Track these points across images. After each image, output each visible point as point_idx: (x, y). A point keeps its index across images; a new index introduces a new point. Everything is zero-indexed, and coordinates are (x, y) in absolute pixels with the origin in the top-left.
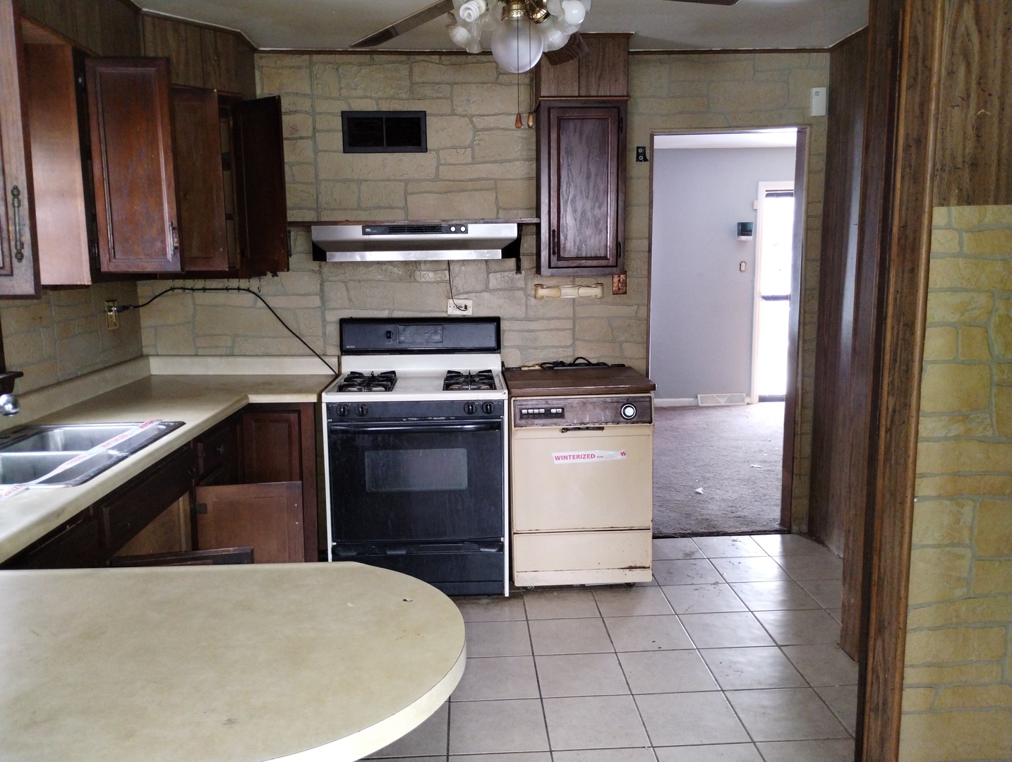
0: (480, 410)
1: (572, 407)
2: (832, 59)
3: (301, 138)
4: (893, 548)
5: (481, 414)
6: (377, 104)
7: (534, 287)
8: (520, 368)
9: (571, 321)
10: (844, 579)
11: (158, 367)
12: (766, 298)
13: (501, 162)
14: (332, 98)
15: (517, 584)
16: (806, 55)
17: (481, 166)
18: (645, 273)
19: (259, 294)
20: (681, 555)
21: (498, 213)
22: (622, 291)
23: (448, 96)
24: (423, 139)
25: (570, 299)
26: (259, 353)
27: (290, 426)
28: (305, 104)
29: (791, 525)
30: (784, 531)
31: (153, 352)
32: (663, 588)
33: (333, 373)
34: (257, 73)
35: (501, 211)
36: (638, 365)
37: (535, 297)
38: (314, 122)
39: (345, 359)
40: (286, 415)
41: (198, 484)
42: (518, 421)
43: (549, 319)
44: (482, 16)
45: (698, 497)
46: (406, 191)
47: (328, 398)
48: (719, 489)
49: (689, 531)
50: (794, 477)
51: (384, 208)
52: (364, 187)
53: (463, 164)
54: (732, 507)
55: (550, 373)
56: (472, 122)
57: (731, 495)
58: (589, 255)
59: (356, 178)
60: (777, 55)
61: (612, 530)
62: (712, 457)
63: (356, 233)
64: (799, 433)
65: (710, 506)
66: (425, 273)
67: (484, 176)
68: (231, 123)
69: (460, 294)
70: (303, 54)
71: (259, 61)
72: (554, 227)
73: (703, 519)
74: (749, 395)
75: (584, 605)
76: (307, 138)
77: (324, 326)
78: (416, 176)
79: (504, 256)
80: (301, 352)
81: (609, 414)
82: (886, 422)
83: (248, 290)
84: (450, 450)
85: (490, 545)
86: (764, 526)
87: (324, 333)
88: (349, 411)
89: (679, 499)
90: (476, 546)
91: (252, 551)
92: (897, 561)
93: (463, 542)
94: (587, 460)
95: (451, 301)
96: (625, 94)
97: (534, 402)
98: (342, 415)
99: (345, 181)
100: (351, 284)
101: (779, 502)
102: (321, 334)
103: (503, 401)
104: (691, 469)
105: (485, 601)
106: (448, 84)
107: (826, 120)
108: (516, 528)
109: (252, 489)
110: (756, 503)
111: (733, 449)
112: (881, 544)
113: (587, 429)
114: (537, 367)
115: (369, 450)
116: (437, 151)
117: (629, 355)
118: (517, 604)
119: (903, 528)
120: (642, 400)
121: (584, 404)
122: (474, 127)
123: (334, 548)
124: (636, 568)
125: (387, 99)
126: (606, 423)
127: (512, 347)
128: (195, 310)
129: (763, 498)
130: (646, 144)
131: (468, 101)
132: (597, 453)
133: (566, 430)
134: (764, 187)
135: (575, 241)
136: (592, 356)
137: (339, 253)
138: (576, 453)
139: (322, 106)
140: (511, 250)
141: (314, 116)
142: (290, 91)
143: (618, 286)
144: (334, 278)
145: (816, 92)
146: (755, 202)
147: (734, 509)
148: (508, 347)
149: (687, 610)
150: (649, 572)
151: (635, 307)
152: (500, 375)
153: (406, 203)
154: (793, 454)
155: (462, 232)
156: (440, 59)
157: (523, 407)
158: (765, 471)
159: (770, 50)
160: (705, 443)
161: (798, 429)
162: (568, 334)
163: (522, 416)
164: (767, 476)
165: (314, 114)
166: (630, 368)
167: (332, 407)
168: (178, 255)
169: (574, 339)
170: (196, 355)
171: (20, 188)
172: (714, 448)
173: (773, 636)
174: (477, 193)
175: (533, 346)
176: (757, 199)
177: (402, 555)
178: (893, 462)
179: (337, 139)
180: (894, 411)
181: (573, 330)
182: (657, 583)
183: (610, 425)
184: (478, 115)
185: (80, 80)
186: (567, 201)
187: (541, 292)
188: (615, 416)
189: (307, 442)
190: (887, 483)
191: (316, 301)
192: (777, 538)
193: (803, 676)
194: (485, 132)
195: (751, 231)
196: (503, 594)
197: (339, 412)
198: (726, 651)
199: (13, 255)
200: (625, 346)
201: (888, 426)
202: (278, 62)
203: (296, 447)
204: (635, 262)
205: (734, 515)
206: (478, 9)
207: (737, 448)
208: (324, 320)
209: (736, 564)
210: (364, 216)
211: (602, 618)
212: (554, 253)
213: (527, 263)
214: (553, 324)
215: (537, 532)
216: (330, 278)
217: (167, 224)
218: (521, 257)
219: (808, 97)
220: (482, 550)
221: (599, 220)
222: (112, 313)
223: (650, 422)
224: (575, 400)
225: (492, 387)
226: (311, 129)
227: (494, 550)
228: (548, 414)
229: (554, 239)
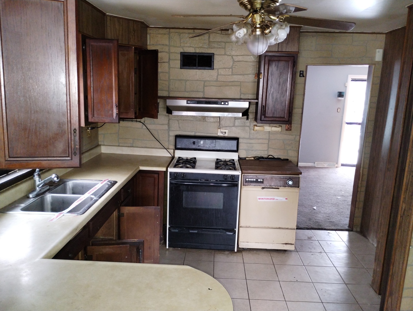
0: (229, 178)
1: (267, 179)
2: (386, 38)
3: (164, 62)
4: (399, 264)
5: (230, 180)
6: (195, 50)
7: (253, 126)
8: (245, 158)
9: (268, 140)
10: (375, 260)
11: (104, 150)
12: (348, 123)
13: (243, 75)
14: (177, 47)
15: (240, 247)
16: (375, 35)
17: (235, 76)
18: (300, 122)
19: (144, 123)
20: (306, 238)
21: (241, 95)
22: (289, 129)
23: (224, 47)
24: (212, 64)
25: (268, 131)
26: (143, 147)
27: (155, 179)
28: (166, 49)
29: (353, 228)
30: (350, 230)
31: (103, 144)
32: (298, 252)
33: (171, 156)
34: (148, 36)
35: (242, 95)
36: (293, 159)
37: (253, 130)
38: (169, 56)
39: (177, 151)
40: (153, 175)
41: (120, 206)
42: (244, 184)
43: (258, 139)
44: (245, 35)
45: (314, 211)
46: (204, 85)
47: (171, 170)
48: (323, 208)
49: (310, 227)
50: (356, 208)
51: (196, 91)
52: (188, 83)
53: (228, 75)
54: (328, 217)
55: (258, 161)
56: (233, 58)
57: (328, 211)
58: (277, 116)
59: (184, 79)
60: (363, 34)
61: (280, 228)
62: (320, 192)
63: (183, 103)
64: (359, 191)
65: (319, 216)
66: (209, 118)
67: (236, 80)
68: (138, 58)
69: (223, 127)
70: (167, 29)
71: (149, 31)
72: (264, 104)
73: (316, 222)
74: (337, 163)
75: (266, 258)
76: (167, 62)
77: (169, 137)
78: (208, 79)
79: (243, 116)
80: (159, 147)
81: (282, 183)
82: (401, 213)
83: (140, 122)
84: (217, 193)
85: (230, 231)
86: (341, 227)
87: (169, 140)
88: (178, 175)
89: (306, 211)
90: (225, 231)
91: (144, 241)
92: (401, 270)
93: (220, 229)
94: (271, 200)
95: (219, 130)
96: (297, 51)
97: (251, 176)
98: (176, 177)
99: (180, 80)
100: (180, 121)
101: (349, 216)
102: (167, 140)
103: (239, 175)
104: (312, 197)
105: (227, 253)
106: (224, 42)
107: (381, 63)
108: (241, 225)
109: (141, 209)
110: (338, 216)
111: (329, 189)
112: (394, 261)
113: (272, 188)
114: (253, 158)
115: (185, 191)
116: (218, 69)
117: (291, 155)
118: (239, 255)
119: (404, 258)
120: (296, 178)
121: (272, 178)
122: (233, 60)
123: (169, 227)
124: (288, 244)
125: (199, 47)
126: (280, 186)
127: (243, 149)
128: (119, 128)
129: (342, 213)
130: (304, 70)
131: (232, 50)
132: (276, 198)
133: (264, 188)
134: (351, 77)
135: (272, 110)
136: (275, 155)
137: (177, 112)
138: (267, 197)
139: (173, 50)
140: (245, 113)
141: (169, 54)
142: (161, 43)
143: (288, 127)
144: (174, 119)
145: (378, 51)
146: (346, 83)
147: (329, 218)
148: (241, 149)
149: (308, 264)
150: (294, 246)
151: (295, 136)
152: (238, 161)
153: (204, 90)
154: (356, 199)
155: (226, 105)
156: (221, 32)
157: (247, 178)
158: (343, 200)
159: (359, 32)
160: (318, 185)
161: (359, 190)
162: (266, 145)
163: (246, 181)
164: (343, 203)
165: (169, 53)
166: (291, 162)
167: (172, 173)
168: (118, 117)
169: (268, 148)
170: (119, 146)
171: (76, 129)
172: (321, 187)
173: (344, 279)
174: (233, 87)
175: (252, 149)
176: (347, 82)
177: (195, 233)
178: (403, 230)
179: (178, 63)
180: (405, 210)
181: (268, 144)
182: (296, 251)
183: (282, 187)
184: (235, 56)
185: (84, 48)
186: (270, 94)
187: (256, 128)
188: (284, 184)
189: (161, 186)
190: (399, 237)
191: (166, 127)
192: (346, 233)
193: (355, 299)
194: (237, 63)
195: (343, 96)
196: (234, 250)
197: (174, 176)
198: (324, 284)
199: (73, 153)
200: (289, 151)
201: (402, 215)
202: (157, 32)
203: (157, 188)
204: (295, 118)
205: (329, 220)
206: (243, 33)
207: (331, 188)
208: (169, 135)
209: (329, 244)
210: (187, 95)
211: (274, 264)
212: (263, 115)
213: (251, 116)
214: (260, 141)
215: (249, 227)
216: (172, 118)
217: (114, 105)
218: (249, 114)
219: (375, 53)
220: (227, 233)
221: (283, 102)
222: (89, 130)
223: (298, 187)
224: (268, 176)
225: (235, 169)
226: (168, 59)
227: (232, 234)
228: (257, 181)
229: (263, 109)
